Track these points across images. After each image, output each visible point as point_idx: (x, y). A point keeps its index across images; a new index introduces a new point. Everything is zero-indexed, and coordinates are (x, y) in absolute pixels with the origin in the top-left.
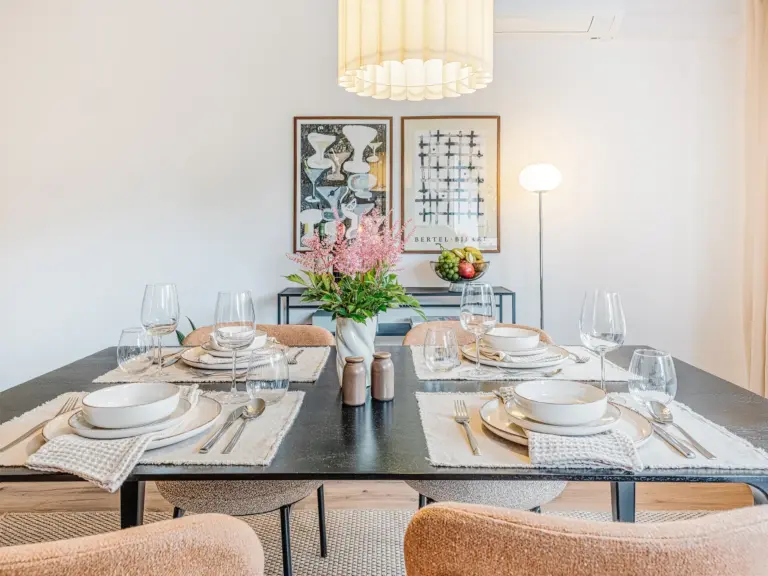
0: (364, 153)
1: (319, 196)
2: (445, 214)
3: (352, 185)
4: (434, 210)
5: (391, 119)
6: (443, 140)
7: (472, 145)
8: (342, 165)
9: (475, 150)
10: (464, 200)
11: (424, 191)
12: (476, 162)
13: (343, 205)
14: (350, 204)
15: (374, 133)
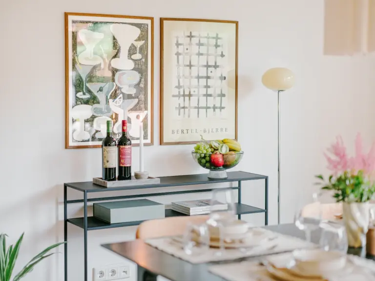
0: (129, 51)
1: (89, 91)
2: (195, 108)
3: (119, 81)
4: (187, 105)
5: (152, 19)
6: (195, 40)
7: (217, 46)
8: (110, 61)
9: (219, 50)
10: (210, 95)
11: (179, 87)
12: (220, 61)
13: (111, 101)
14: (117, 99)
15: (137, 32)
